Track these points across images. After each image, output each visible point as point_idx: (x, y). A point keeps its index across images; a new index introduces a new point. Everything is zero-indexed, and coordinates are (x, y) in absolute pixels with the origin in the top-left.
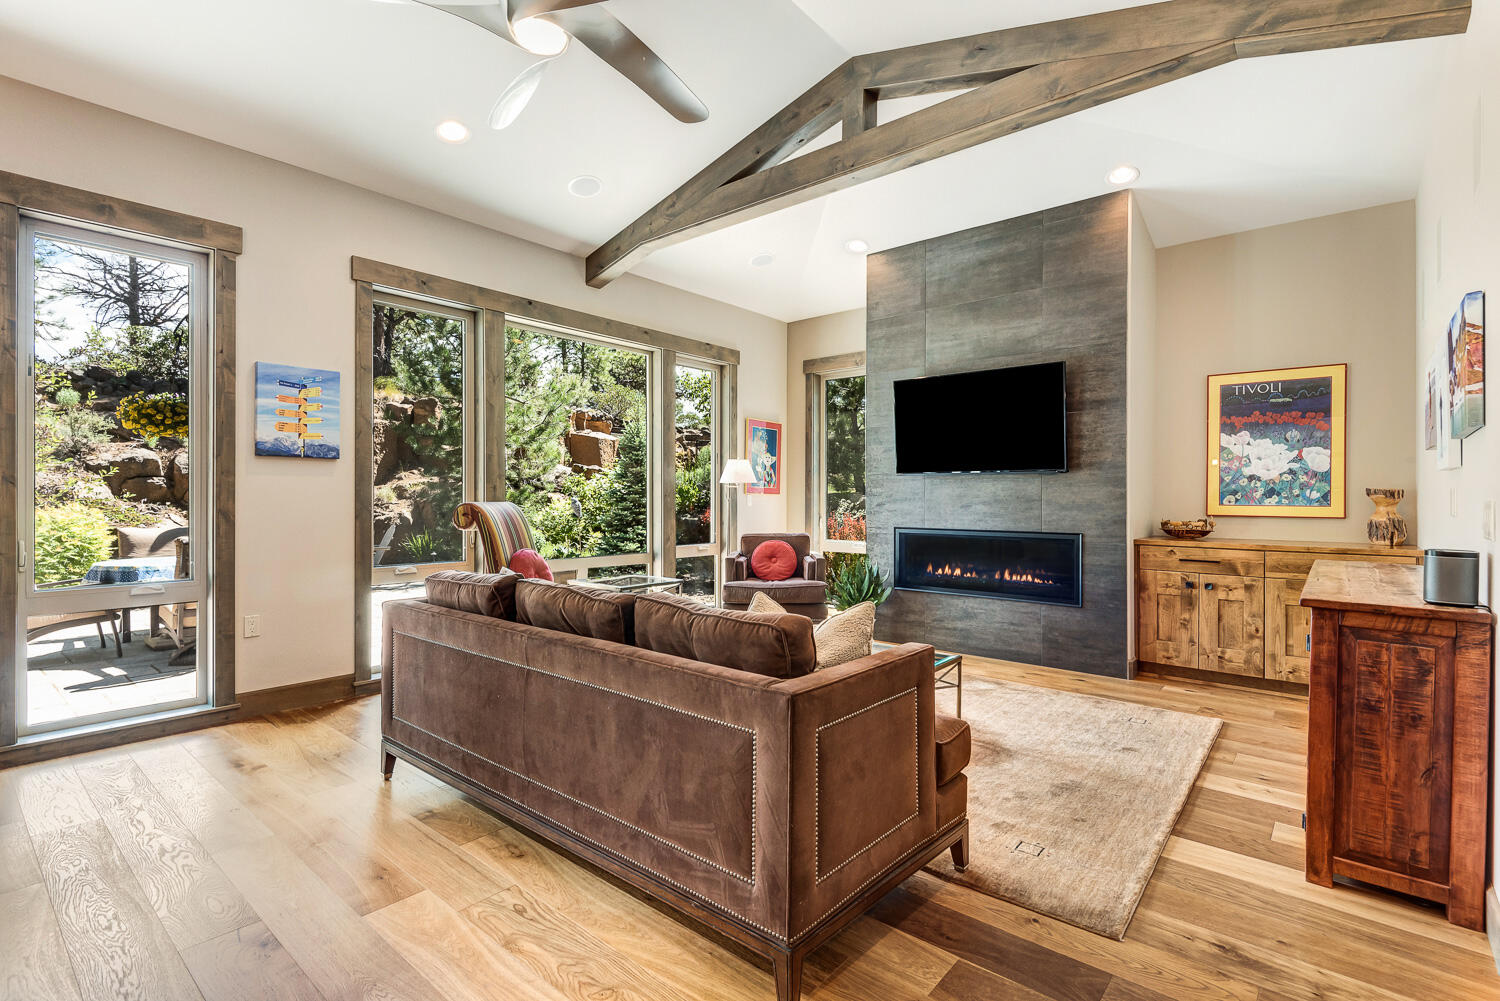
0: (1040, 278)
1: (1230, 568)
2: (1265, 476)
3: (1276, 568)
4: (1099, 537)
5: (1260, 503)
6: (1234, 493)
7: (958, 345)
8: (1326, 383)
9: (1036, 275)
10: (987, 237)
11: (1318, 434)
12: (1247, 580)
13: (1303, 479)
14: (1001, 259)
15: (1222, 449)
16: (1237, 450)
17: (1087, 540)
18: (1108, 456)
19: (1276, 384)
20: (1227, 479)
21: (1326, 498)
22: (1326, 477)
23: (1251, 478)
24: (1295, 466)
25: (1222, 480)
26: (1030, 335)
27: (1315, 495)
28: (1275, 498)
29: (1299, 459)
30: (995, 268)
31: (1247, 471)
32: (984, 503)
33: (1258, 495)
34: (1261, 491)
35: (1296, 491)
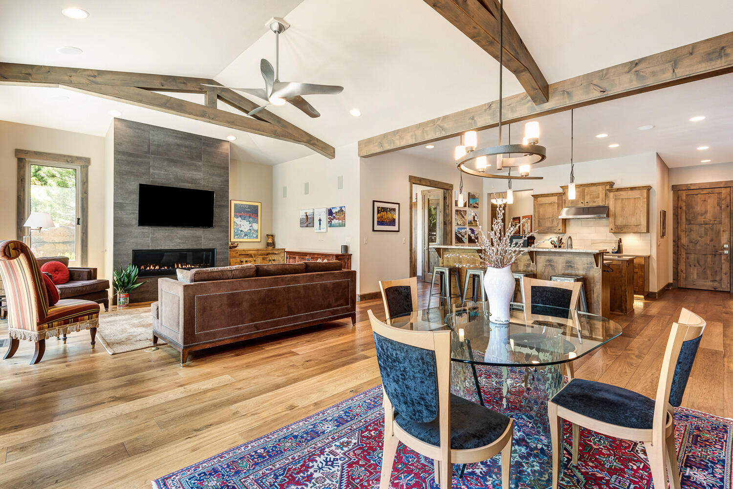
0: (201, 159)
1: (251, 256)
2: (245, 230)
3: (260, 255)
4: (221, 249)
5: (243, 238)
6: (237, 235)
7: (166, 174)
8: (257, 206)
9: (199, 157)
10: (181, 136)
11: (256, 220)
12: (254, 259)
13: (253, 231)
14: (186, 147)
15: (234, 222)
16: (238, 223)
17: (217, 250)
18: (223, 224)
19: (247, 205)
20: (236, 231)
21: (257, 237)
22: (257, 231)
23: (241, 231)
24: (251, 228)
25: (234, 231)
26: (197, 178)
27: (255, 236)
28: (247, 237)
29: (251, 226)
30: (183, 149)
31: (240, 229)
32: (179, 238)
33: (243, 236)
34: (244, 235)
35: (251, 235)
